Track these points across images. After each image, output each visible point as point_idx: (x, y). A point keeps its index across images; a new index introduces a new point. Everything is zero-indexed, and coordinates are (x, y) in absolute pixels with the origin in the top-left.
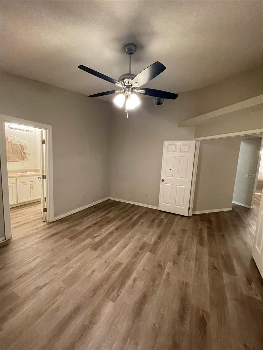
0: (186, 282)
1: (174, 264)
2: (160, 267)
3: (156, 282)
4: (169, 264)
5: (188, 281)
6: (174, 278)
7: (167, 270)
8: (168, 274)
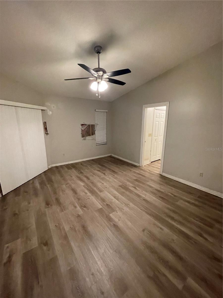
0: (63, 211)
1: (78, 215)
2: (84, 206)
3: (77, 200)
4: (81, 212)
5: (63, 213)
6: (71, 208)
7: (78, 208)
8: (75, 207)
